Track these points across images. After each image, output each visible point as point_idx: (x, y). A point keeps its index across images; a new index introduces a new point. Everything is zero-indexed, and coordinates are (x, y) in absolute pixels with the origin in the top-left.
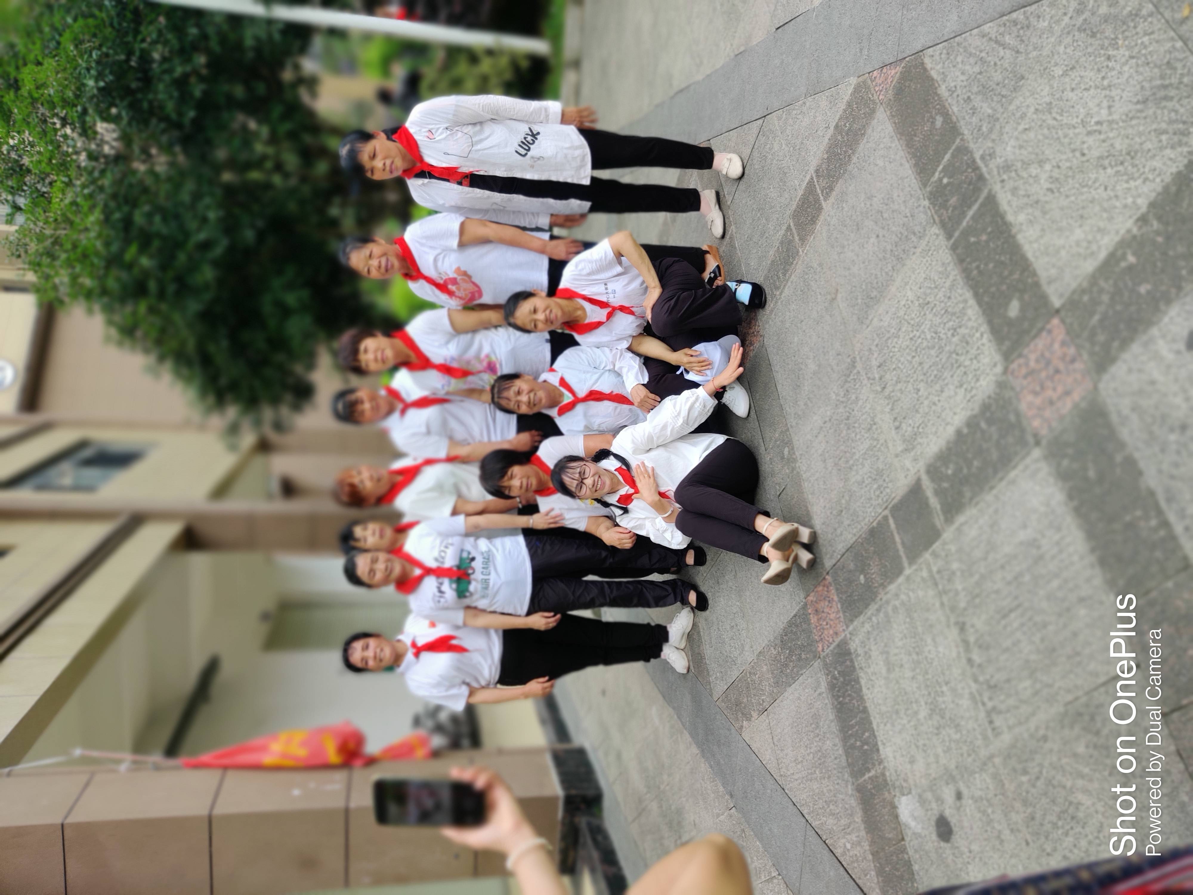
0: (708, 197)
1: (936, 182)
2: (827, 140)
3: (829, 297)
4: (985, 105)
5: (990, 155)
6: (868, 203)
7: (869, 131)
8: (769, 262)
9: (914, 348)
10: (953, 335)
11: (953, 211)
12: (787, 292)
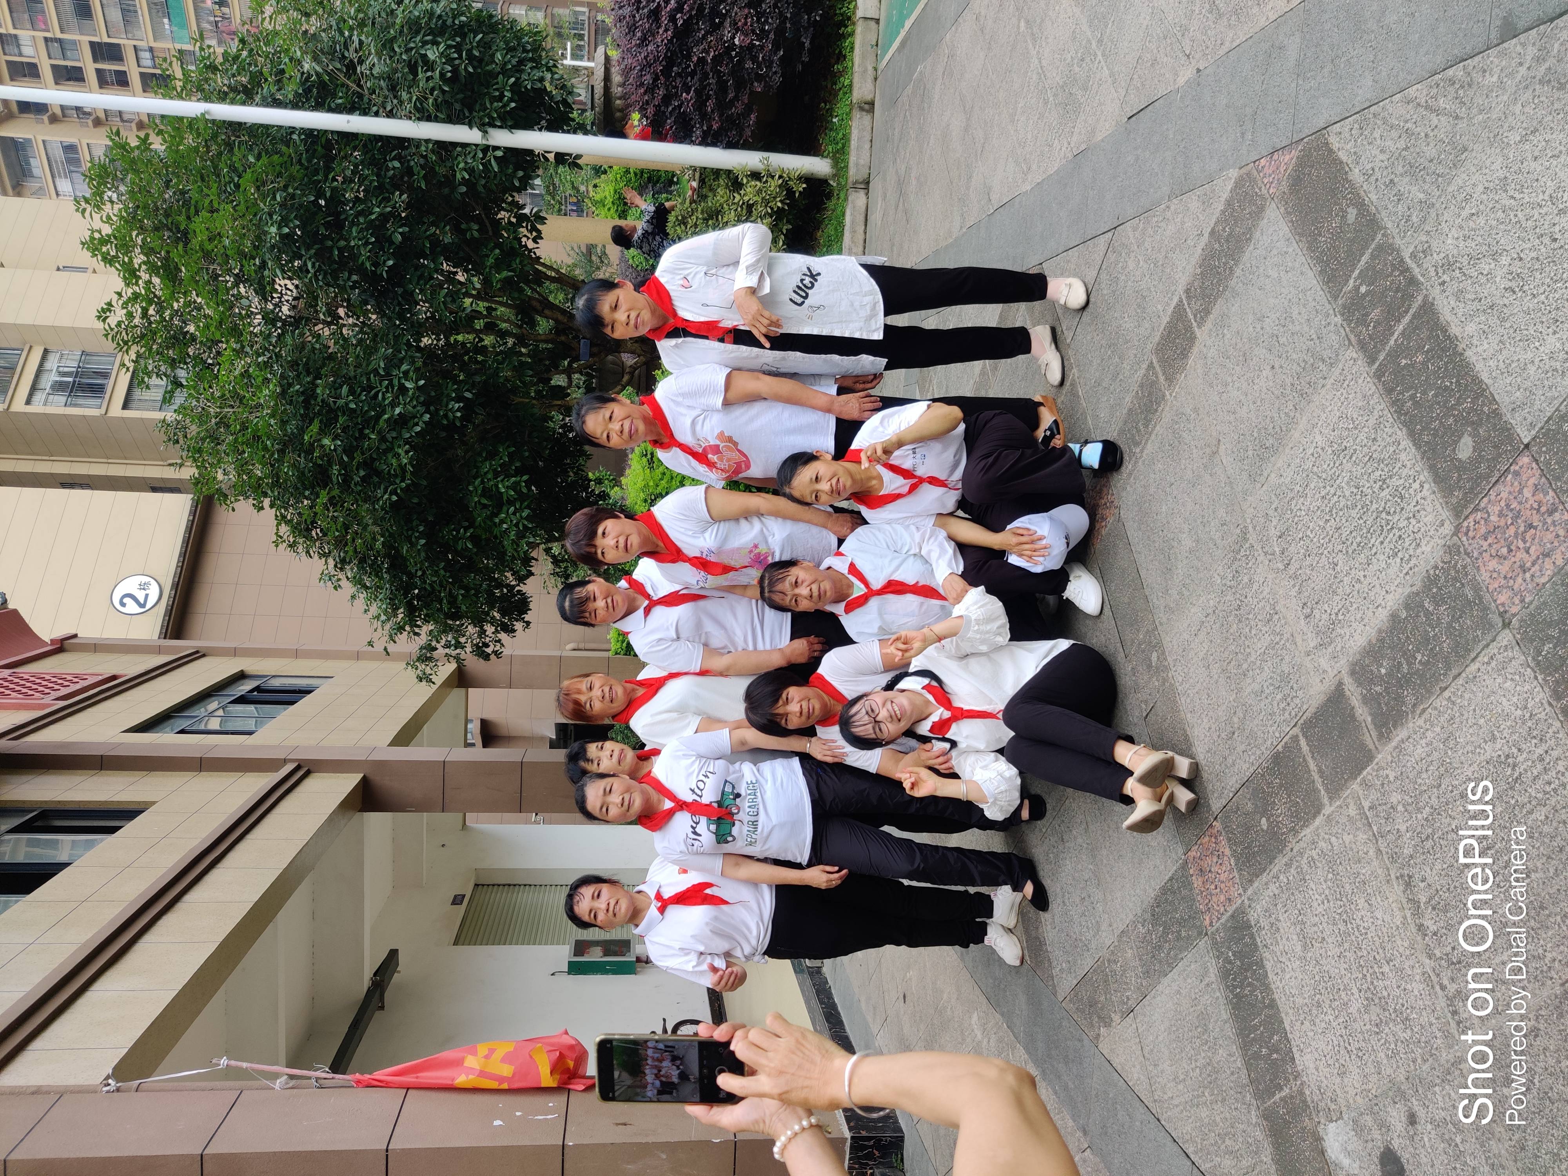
0: (1040, 336)
1: (1350, 292)
2: (1199, 251)
3: (1208, 450)
4: (1414, 189)
5: (1424, 252)
6: (1259, 327)
7: (1257, 235)
8: (1125, 411)
9: (1328, 509)
10: (1381, 488)
11: (1374, 327)
12: (1150, 448)
